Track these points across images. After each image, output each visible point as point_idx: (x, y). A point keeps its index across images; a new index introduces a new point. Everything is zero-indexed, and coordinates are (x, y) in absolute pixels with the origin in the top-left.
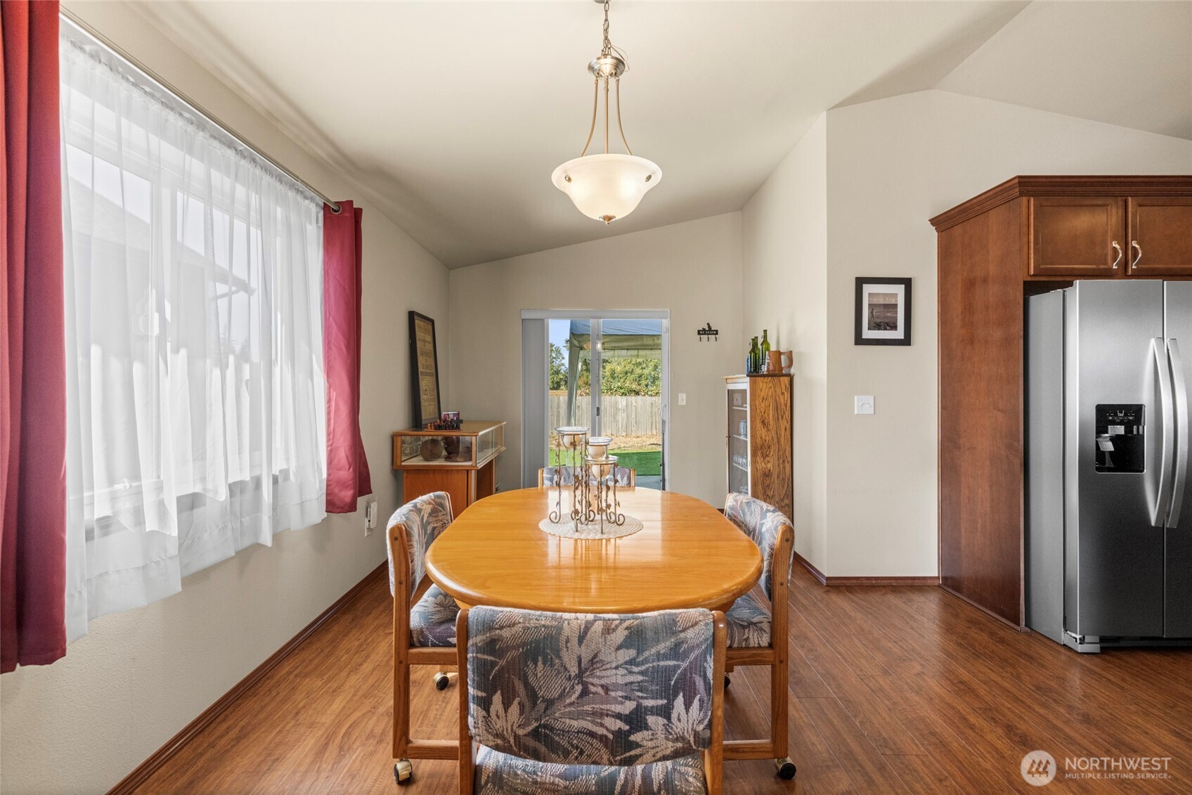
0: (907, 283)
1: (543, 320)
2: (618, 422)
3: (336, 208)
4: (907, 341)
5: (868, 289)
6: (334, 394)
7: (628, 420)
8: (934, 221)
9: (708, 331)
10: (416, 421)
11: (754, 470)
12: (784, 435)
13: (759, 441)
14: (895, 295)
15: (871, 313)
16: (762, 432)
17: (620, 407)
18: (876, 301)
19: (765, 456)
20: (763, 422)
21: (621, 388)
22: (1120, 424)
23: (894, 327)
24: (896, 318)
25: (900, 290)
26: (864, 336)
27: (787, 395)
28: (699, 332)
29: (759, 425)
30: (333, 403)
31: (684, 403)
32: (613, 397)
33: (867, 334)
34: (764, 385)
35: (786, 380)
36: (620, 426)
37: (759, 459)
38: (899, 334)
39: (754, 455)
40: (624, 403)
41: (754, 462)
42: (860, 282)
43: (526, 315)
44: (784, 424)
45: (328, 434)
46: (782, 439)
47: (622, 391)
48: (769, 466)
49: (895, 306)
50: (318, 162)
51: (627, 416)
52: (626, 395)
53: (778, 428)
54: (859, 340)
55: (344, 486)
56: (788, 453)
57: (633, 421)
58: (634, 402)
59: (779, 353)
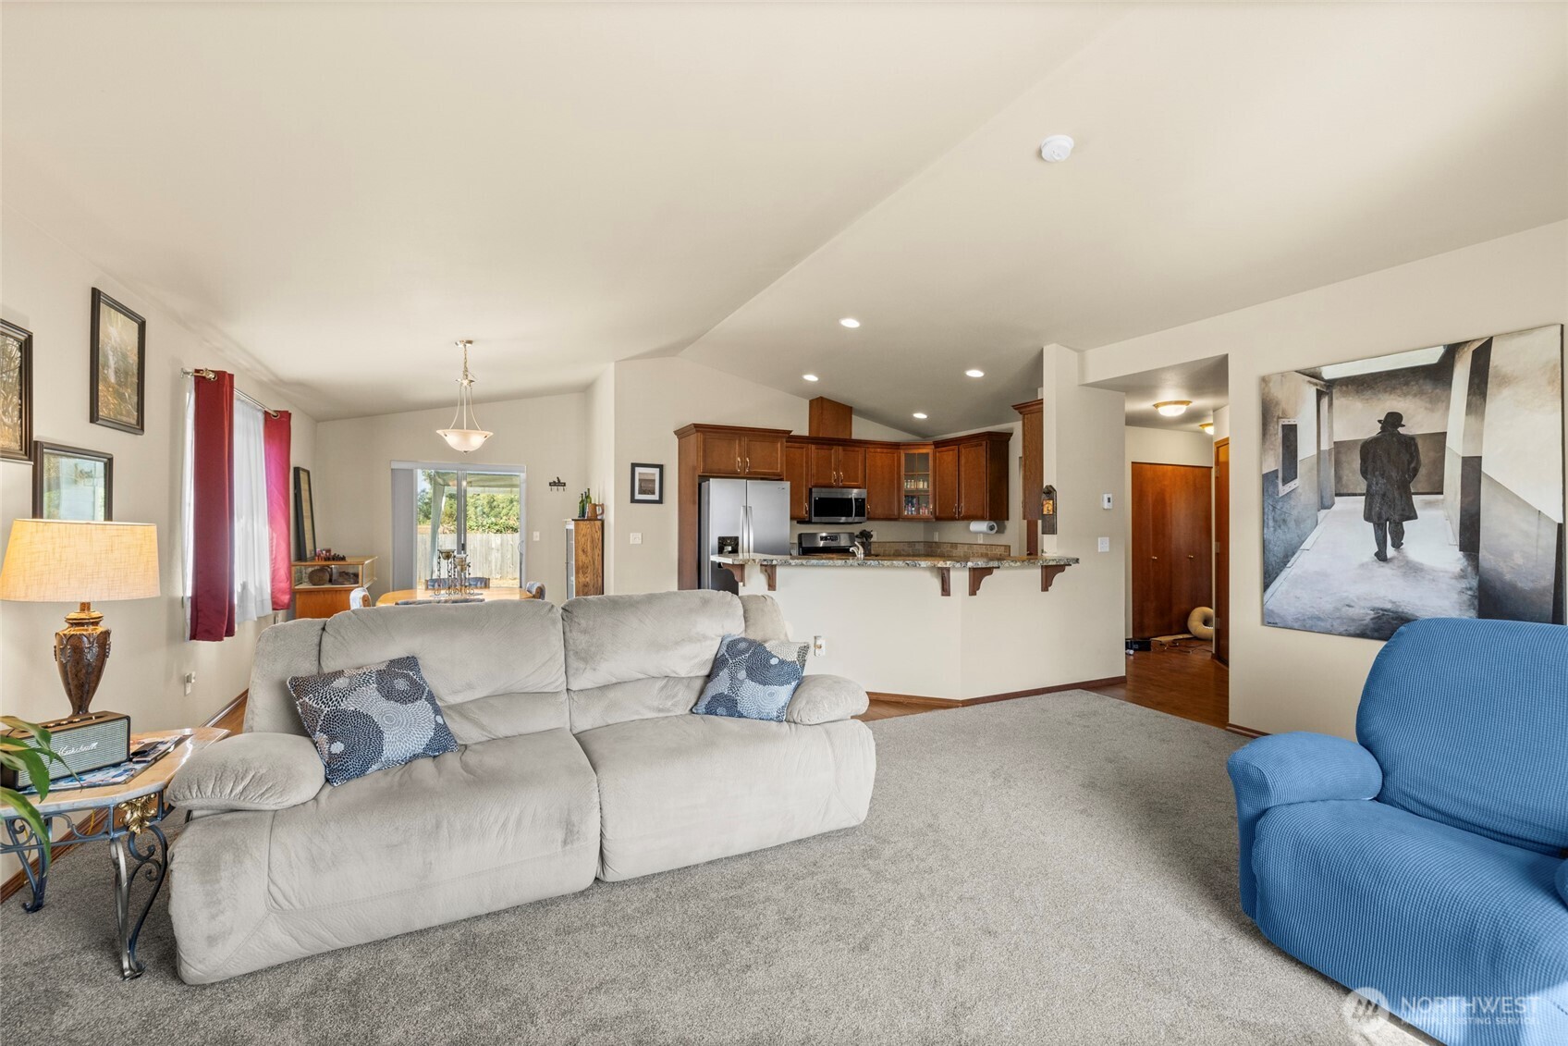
0: (661, 467)
1: (412, 470)
2: (490, 562)
3: (275, 414)
4: (660, 501)
5: (638, 470)
6: (275, 535)
7: (503, 561)
8: (676, 433)
9: (558, 484)
10: (301, 555)
11: (577, 582)
12: (598, 559)
13: (581, 564)
14: (654, 474)
15: (640, 486)
16: (582, 557)
17: (493, 546)
18: (643, 477)
19: (584, 573)
20: (583, 551)
21: (496, 525)
22: (729, 545)
23: (653, 493)
24: (654, 488)
25: (657, 471)
26: (636, 498)
27: (600, 533)
28: (550, 484)
29: (581, 553)
30: (275, 540)
31: (538, 539)
32: (485, 535)
33: (638, 497)
34: (584, 526)
35: (598, 523)
36: (493, 568)
37: (581, 575)
38: (656, 497)
39: (577, 573)
40: (499, 542)
41: (577, 577)
42: (634, 466)
43: (395, 465)
44: (598, 552)
45: (272, 560)
46: (596, 562)
47: (497, 527)
48: (588, 579)
49: (654, 481)
50: (261, 384)
51: (502, 557)
52: (501, 532)
53: (593, 555)
54: (633, 500)
55: (283, 592)
56: (600, 571)
57: (509, 561)
58: (510, 540)
59: (595, 505)
